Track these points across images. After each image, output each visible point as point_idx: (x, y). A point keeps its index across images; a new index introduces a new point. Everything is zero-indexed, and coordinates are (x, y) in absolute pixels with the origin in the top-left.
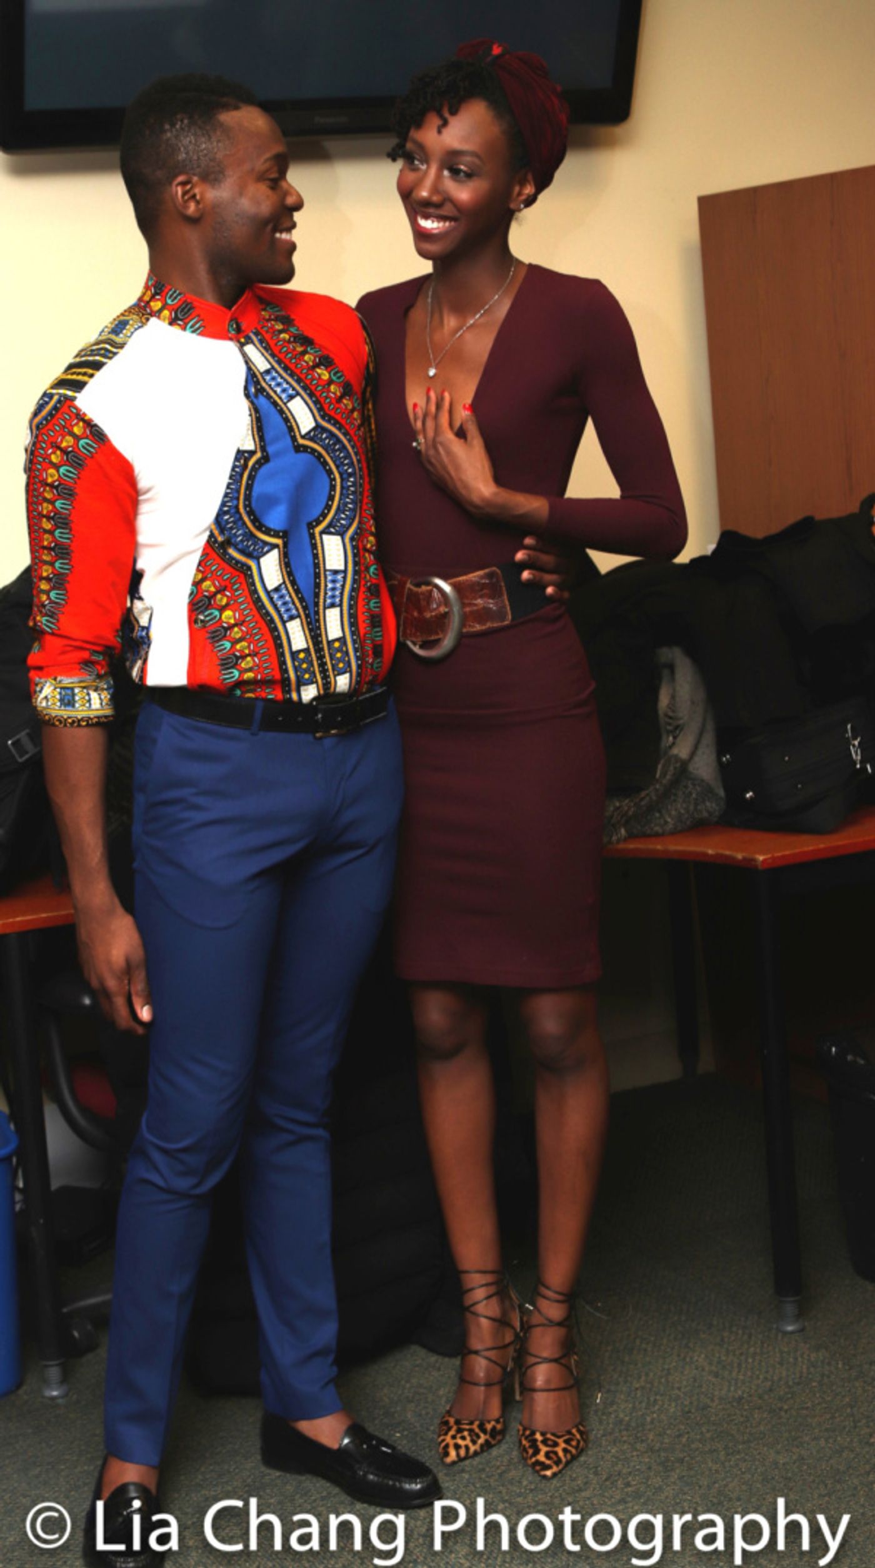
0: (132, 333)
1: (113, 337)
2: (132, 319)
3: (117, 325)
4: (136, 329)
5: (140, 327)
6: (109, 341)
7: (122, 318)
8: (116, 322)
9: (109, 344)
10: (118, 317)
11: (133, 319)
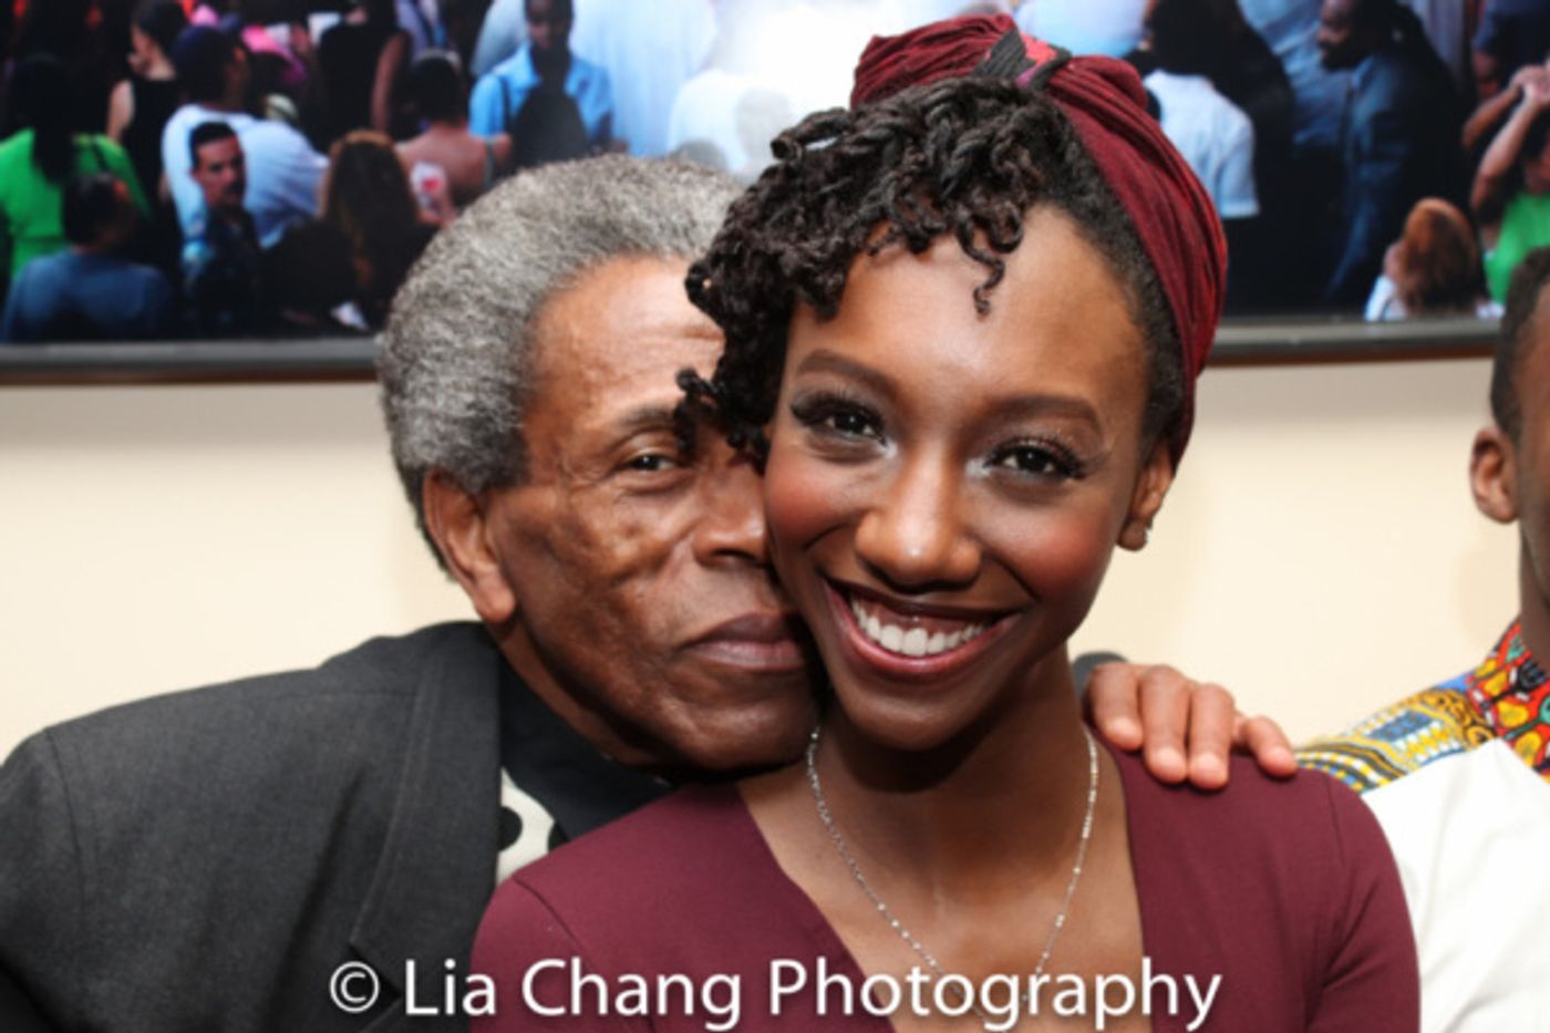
0: (1430, 760)
1: (1382, 746)
2: (1442, 722)
3: (1399, 720)
4: (1443, 755)
5: (1452, 752)
6: (1372, 755)
7: (1419, 708)
8: (1401, 713)
9: (1370, 762)
10: (1410, 701)
11: (1442, 720)
